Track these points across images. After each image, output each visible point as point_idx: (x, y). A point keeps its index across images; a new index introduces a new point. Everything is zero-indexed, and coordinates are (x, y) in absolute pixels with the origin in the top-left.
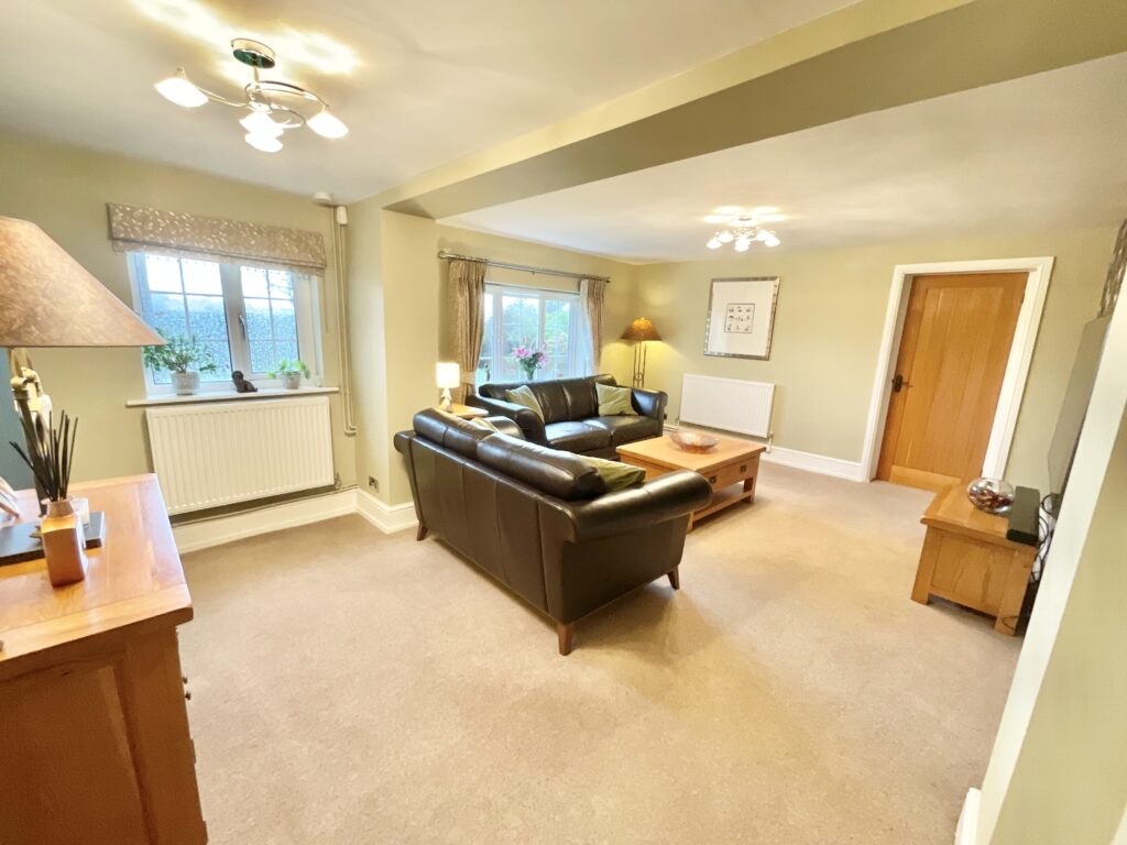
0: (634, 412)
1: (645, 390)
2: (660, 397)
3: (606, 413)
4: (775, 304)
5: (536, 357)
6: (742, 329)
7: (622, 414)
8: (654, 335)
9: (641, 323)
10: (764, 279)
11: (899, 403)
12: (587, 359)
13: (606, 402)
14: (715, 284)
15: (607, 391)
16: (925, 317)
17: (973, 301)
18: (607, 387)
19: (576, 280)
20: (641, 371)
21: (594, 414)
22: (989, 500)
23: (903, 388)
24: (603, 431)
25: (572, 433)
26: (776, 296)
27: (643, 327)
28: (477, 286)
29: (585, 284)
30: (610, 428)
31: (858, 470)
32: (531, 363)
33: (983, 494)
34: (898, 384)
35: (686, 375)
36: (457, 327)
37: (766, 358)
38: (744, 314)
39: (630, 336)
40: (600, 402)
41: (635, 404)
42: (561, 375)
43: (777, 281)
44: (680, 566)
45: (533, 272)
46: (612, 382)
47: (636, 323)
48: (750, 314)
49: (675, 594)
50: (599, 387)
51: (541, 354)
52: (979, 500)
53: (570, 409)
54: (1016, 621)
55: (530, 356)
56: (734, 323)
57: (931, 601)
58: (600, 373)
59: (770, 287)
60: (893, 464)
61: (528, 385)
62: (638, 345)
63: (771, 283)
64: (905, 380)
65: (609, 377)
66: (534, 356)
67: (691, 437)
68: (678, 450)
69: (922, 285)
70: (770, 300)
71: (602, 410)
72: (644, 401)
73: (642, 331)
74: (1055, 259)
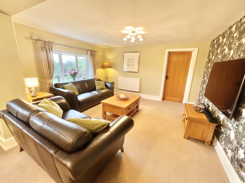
0: (106, 88)
1: (108, 82)
2: (113, 83)
3: (98, 89)
4: (139, 59)
5: (75, 73)
6: (132, 65)
7: (103, 89)
8: (110, 67)
9: (106, 64)
10: (136, 52)
11: (167, 82)
12: (92, 74)
13: (98, 85)
14: (124, 53)
15: (98, 83)
16: (172, 62)
17: (181, 58)
18: (98, 81)
19: (87, 51)
20: (107, 76)
21: (94, 89)
22: (199, 109)
23: (168, 78)
24: (97, 95)
25: (87, 97)
26: (139, 56)
27: (107, 65)
28: (49, 50)
29: (89, 52)
30: (99, 93)
31: (160, 98)
32: (74, 75)
33: (197, 107)
34: (167, 78)
35: (118, 77)
36: (42, 64)
37: (138, 73)
38: (132, 61)
39: (103, 67)
40: (96, 86)
41: (106, 86)
42: (84, 79)
43: (139, 53)
44: (124, 145)
45: (72, 48)
46: (99, 80)
47: (105, 64)
48: (133, 61)
49: (123, 154)
50: (95, 81)
51: (77, 73)
52: (197, 109)
53: (87, 89)
54: (210, 142)
55: (73, 73)
56: (130, 63)
57: (189, 138)
58: (96, 77)
59: (138, 54)
60: (166, 96)
61: (72, 83)
62: (106, 69)
63: (138, 53)
64: (168, 77)
65: (99, 78)
66: (74, 73)
67: (122, 96)
68: (119, 100)
69: (171, 54)
70: (138, 58)
71: (97, 88)
72: (108, 85)
73: (106, 66)
74: (199, 48)
